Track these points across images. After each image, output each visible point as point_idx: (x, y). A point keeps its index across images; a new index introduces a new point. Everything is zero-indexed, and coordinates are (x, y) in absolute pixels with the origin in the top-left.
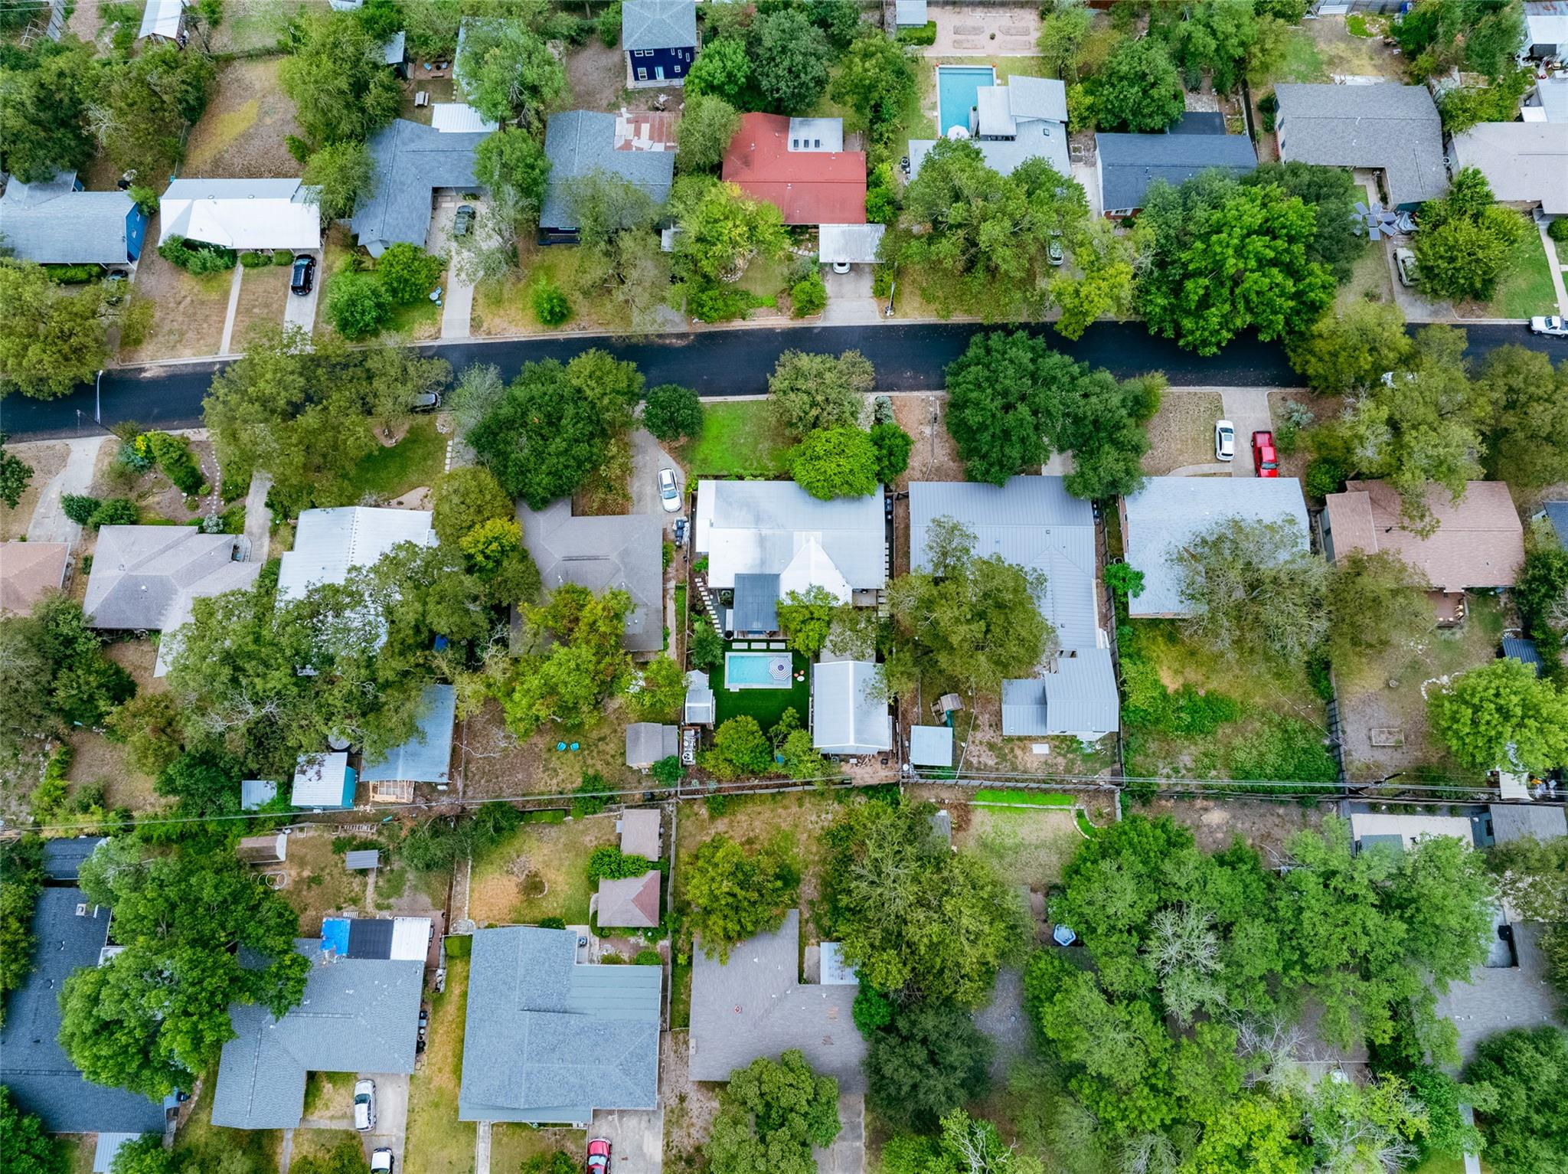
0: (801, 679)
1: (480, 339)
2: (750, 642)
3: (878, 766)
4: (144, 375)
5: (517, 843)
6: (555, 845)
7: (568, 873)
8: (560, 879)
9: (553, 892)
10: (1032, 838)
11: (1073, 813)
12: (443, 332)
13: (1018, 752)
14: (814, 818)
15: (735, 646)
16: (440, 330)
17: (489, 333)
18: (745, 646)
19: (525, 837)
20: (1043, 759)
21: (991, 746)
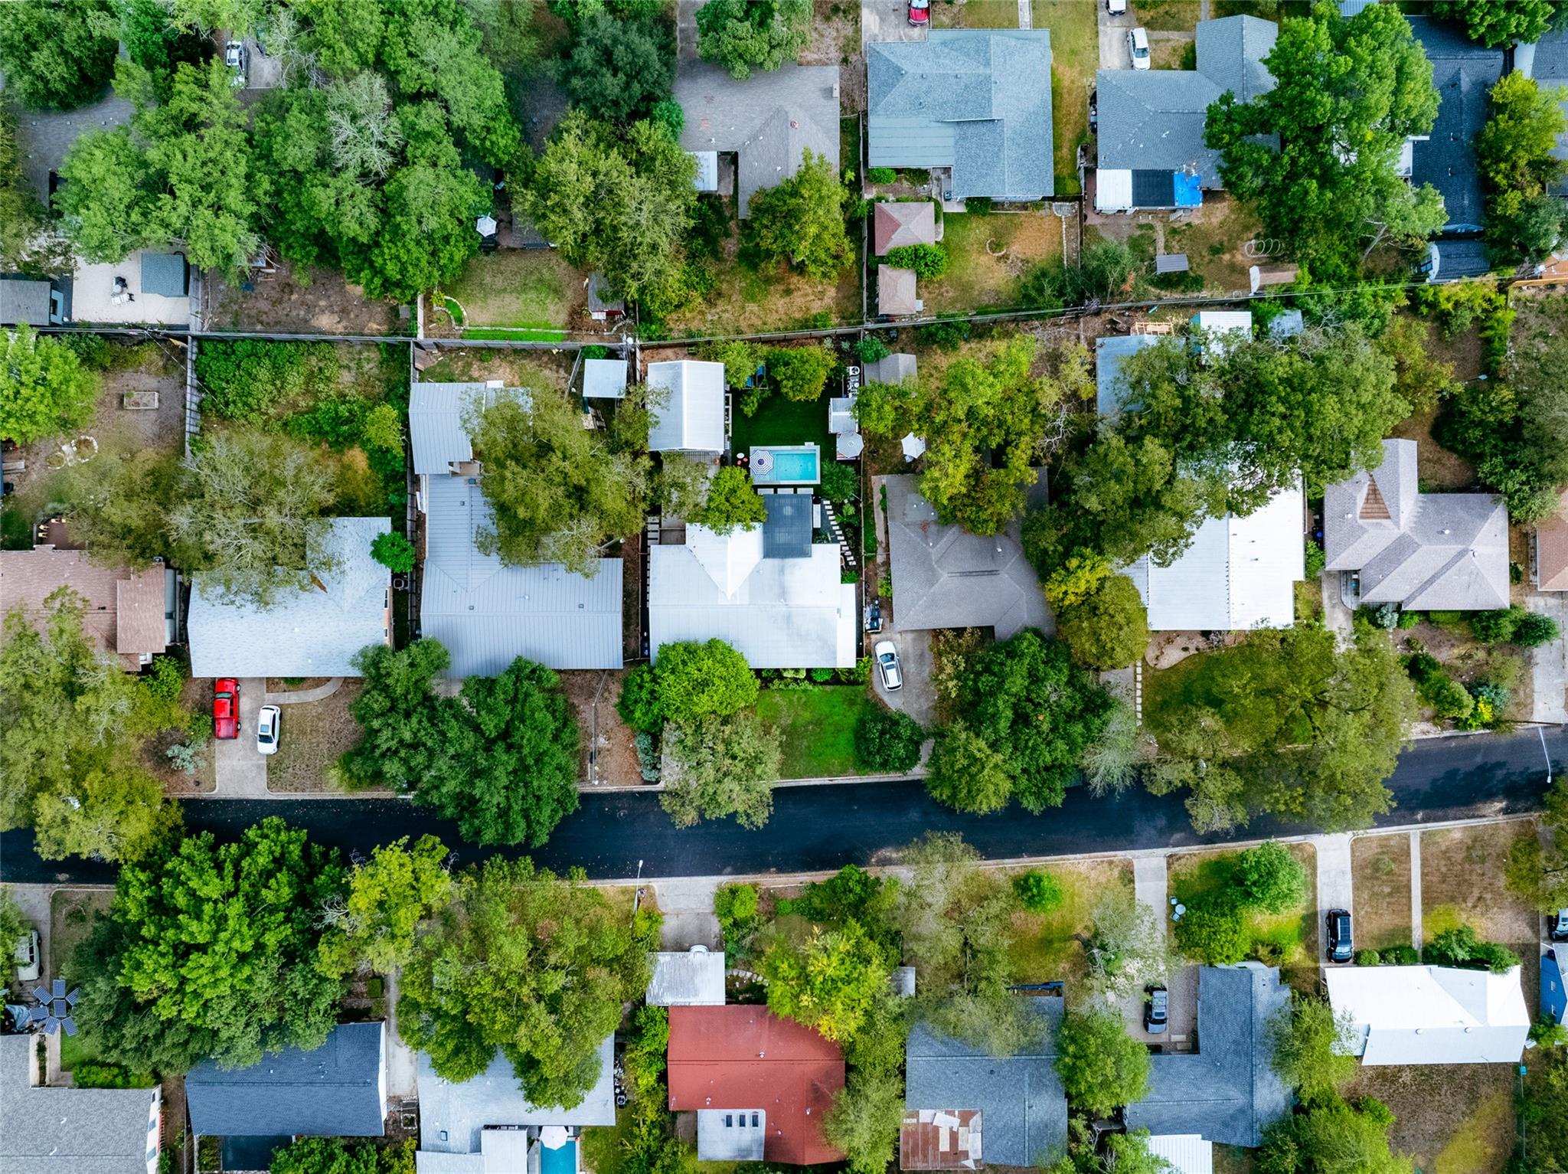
1: (1120, 855)
2: (795, 494)
4: (1503, 805)
6: (982, 287)
7: (967, 260)
8: (975, 255)
9: (981, 241)
10: (509, 298)
12: (1165, 865)
14: (725, 315)
15: (811, 490)
16: (1169, 868)
17: (1111, 863)
18: (800, 490)
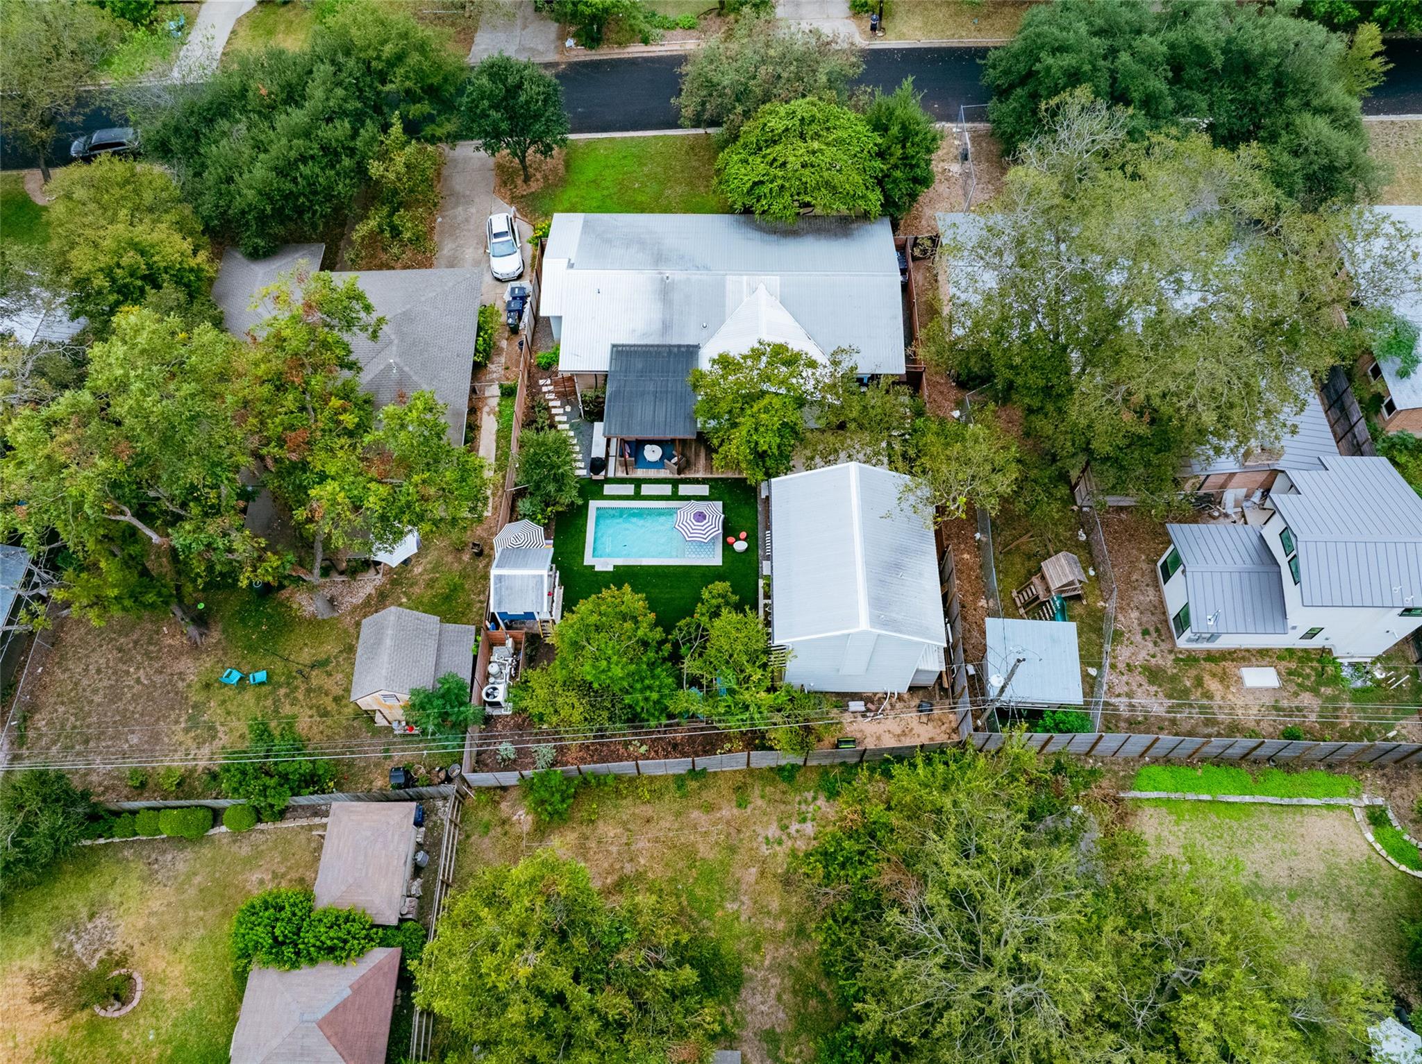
0: (740, 546)
2: (638, 483)
3: (912, 717)
5: (94, 886)
6: (180, 890)
7: (195, 959)
8: (176, 971)
9: (153, 1006)
10: (1277, 874)
11: (1360, 815)
13: (1213, 685)
14: (773, 831)
15: (608, 489)
18: (629, 489)
19: (117, 870)
20: (1268, 700)
21: (1154, 675)
